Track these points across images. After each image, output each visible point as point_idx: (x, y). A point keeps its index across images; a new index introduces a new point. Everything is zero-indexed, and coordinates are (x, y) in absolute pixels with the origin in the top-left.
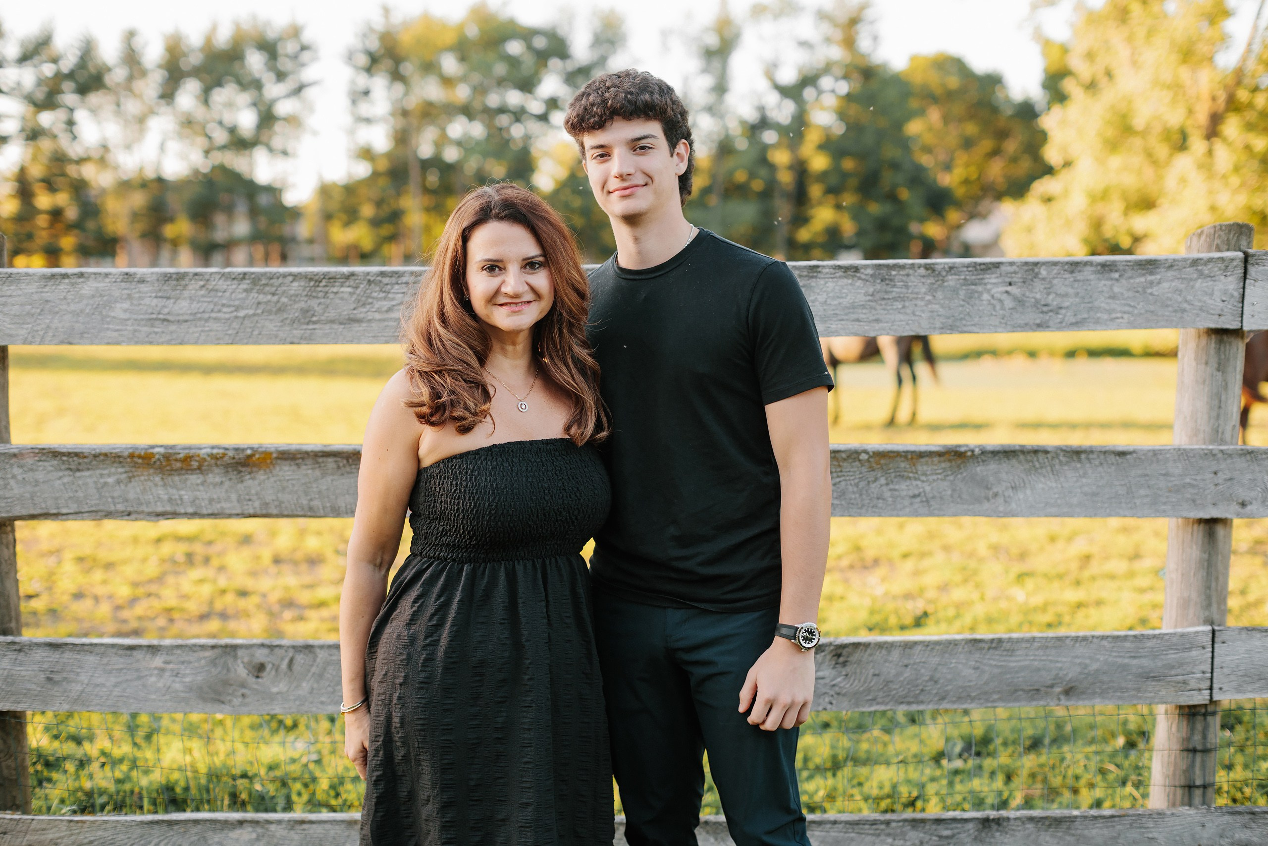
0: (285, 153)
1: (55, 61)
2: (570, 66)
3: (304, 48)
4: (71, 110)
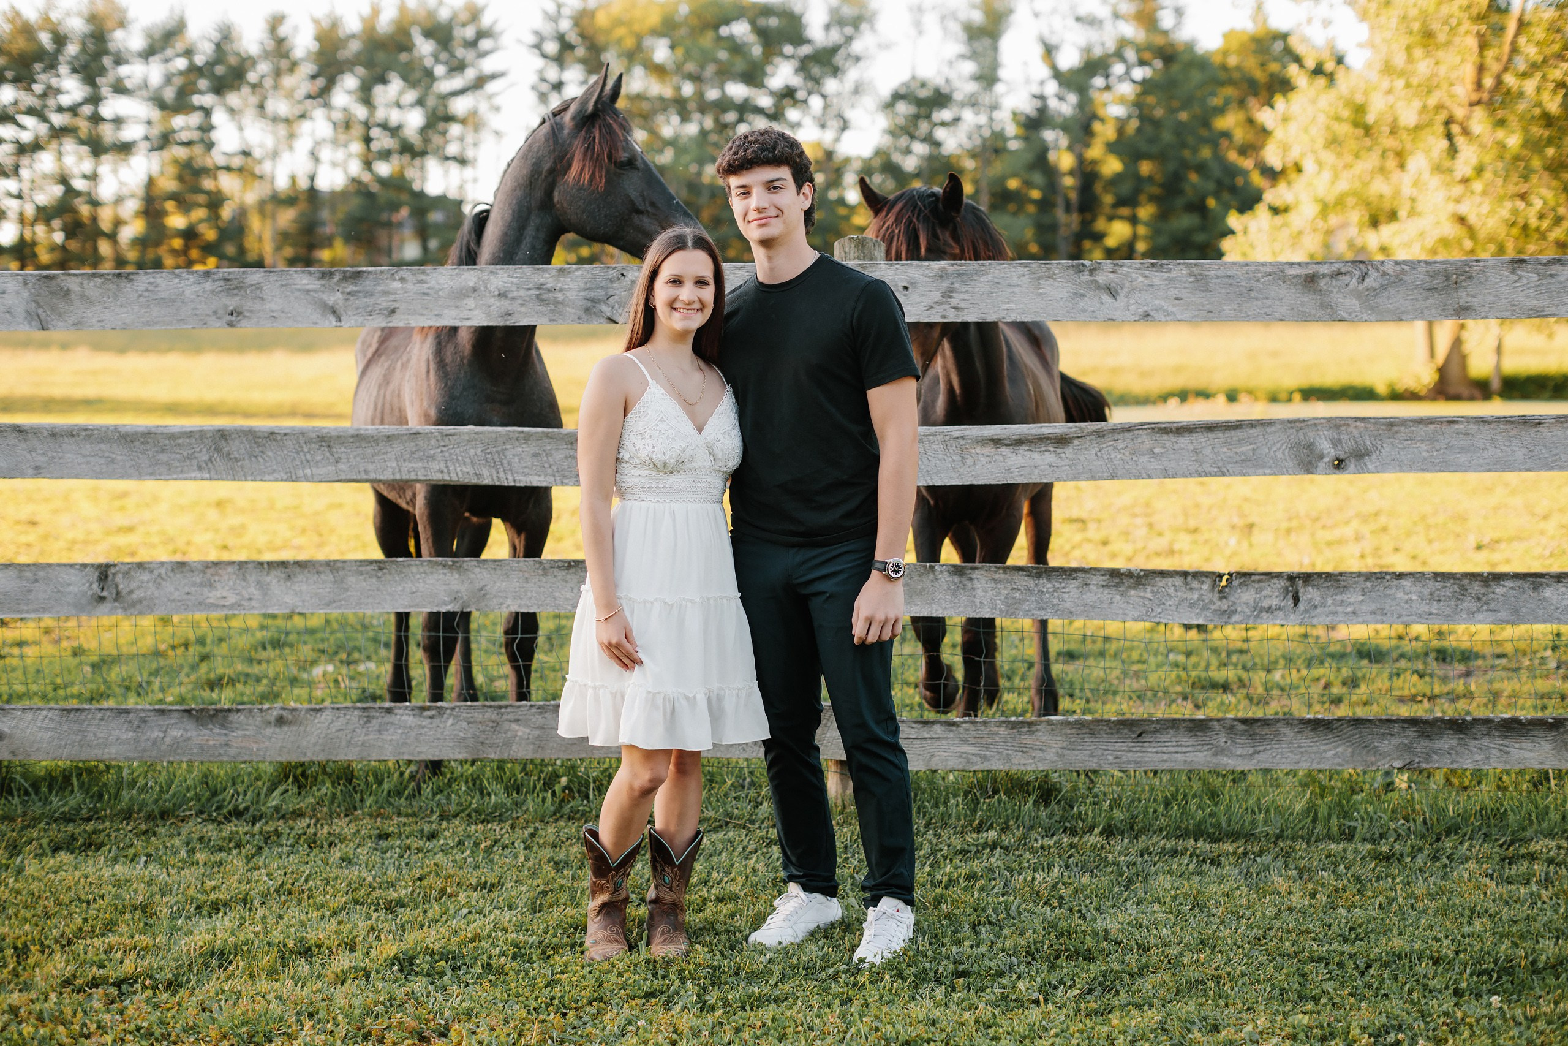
1: (188, 53)
2: (805, 50)
3: (481, 34)
4: (207, 112)
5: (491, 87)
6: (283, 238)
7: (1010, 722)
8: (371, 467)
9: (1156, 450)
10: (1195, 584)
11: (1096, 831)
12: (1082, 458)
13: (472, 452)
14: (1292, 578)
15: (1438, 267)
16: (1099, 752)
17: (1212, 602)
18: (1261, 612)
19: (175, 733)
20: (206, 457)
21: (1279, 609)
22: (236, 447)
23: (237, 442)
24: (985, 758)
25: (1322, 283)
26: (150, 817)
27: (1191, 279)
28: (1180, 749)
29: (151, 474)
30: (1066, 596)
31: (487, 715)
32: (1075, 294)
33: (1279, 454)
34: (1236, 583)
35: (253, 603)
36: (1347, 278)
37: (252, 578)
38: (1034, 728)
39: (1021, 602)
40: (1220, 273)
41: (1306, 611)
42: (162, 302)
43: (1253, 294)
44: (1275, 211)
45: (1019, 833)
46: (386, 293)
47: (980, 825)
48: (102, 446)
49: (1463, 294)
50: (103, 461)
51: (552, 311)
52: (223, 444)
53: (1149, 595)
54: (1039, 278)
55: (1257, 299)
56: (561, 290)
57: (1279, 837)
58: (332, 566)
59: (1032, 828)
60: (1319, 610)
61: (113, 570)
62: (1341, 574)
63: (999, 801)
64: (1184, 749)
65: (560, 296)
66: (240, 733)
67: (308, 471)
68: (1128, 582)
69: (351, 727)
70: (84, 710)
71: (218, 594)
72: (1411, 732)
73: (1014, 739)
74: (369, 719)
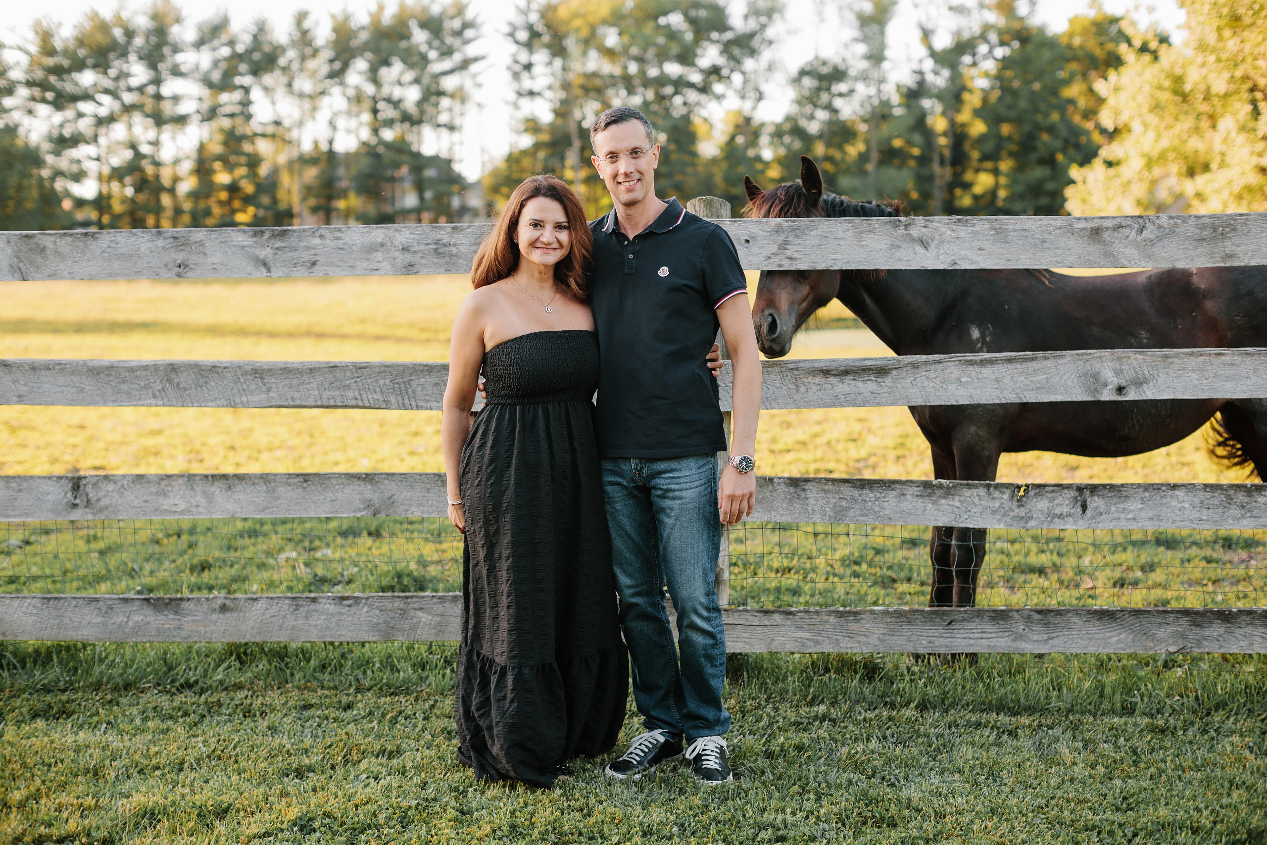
0: (451, 128)
1: (231, 43)
3: (466, 25)
4: (247, 90)
5: (474, 68)
6: (308, 191)
7: (838, 612)
8: (296, 395)
9: (964, 379)
10: (997, 494)
11: (912, 705)
12: (899, 386)
13: (382, 382)
14: (1080, 489)
15: (1207, 220)
16: (915, 638)
17: (1011, 509)
18: (1053, 518)
19: (137, 618)
20: (159, 387)
21: (1069, 515)
22: (185, 379)
23: (185, 375)
24: (817, 642)
25: (1106, 235)
26: (116, 689)
27: (992, 232)
28: (984, 635)
29: (114, 401)
30: (886, 504)
31: (396, 604)
32: (892, 245)
33: (1069, 383)
34: (1032, 493)
35: (200, 509)
36: (1126, 231)
37: (199, 489)
38: (859, 617)
39: (847, 509)
40: (1017, 227)
41: (1093, 517)
42: (121, 256)
43: (1045, 245)
44: (1109, 164)
45: (845, 707)
46: (308, 248)
47: (813, 699)
48: (74, 378)
49: (1228, 243)
50: (74, 390)
51: (448, 263)
52: (173, 376)
53: (957, 504)
54: (861, 232)
55: (1049, 249)
56: (455, 245)
57: (1070, 711)
58: (265, 478)
59: (857, 702)
60: (1104, 516)
61: (84, 482)
62: (1123, 485)
63: (830, 678)
64: (988, 635)
65: (454, 250)
66: (190, 618)
67: (244, 399)
68: (939, 492)
69: (282, 613)
70: (62, 598)
71: (171, 501)
72: (1184, 621)
73: (842, 626)
74: (297, 607)
